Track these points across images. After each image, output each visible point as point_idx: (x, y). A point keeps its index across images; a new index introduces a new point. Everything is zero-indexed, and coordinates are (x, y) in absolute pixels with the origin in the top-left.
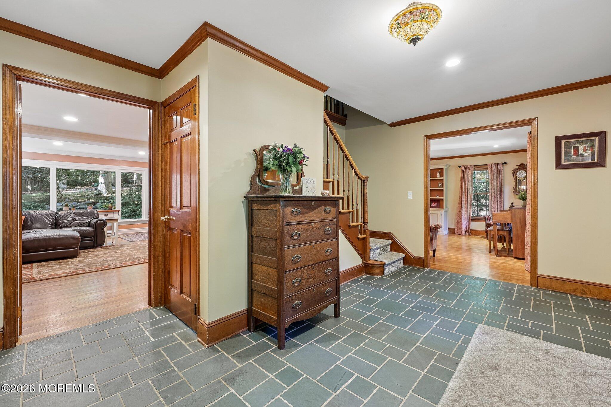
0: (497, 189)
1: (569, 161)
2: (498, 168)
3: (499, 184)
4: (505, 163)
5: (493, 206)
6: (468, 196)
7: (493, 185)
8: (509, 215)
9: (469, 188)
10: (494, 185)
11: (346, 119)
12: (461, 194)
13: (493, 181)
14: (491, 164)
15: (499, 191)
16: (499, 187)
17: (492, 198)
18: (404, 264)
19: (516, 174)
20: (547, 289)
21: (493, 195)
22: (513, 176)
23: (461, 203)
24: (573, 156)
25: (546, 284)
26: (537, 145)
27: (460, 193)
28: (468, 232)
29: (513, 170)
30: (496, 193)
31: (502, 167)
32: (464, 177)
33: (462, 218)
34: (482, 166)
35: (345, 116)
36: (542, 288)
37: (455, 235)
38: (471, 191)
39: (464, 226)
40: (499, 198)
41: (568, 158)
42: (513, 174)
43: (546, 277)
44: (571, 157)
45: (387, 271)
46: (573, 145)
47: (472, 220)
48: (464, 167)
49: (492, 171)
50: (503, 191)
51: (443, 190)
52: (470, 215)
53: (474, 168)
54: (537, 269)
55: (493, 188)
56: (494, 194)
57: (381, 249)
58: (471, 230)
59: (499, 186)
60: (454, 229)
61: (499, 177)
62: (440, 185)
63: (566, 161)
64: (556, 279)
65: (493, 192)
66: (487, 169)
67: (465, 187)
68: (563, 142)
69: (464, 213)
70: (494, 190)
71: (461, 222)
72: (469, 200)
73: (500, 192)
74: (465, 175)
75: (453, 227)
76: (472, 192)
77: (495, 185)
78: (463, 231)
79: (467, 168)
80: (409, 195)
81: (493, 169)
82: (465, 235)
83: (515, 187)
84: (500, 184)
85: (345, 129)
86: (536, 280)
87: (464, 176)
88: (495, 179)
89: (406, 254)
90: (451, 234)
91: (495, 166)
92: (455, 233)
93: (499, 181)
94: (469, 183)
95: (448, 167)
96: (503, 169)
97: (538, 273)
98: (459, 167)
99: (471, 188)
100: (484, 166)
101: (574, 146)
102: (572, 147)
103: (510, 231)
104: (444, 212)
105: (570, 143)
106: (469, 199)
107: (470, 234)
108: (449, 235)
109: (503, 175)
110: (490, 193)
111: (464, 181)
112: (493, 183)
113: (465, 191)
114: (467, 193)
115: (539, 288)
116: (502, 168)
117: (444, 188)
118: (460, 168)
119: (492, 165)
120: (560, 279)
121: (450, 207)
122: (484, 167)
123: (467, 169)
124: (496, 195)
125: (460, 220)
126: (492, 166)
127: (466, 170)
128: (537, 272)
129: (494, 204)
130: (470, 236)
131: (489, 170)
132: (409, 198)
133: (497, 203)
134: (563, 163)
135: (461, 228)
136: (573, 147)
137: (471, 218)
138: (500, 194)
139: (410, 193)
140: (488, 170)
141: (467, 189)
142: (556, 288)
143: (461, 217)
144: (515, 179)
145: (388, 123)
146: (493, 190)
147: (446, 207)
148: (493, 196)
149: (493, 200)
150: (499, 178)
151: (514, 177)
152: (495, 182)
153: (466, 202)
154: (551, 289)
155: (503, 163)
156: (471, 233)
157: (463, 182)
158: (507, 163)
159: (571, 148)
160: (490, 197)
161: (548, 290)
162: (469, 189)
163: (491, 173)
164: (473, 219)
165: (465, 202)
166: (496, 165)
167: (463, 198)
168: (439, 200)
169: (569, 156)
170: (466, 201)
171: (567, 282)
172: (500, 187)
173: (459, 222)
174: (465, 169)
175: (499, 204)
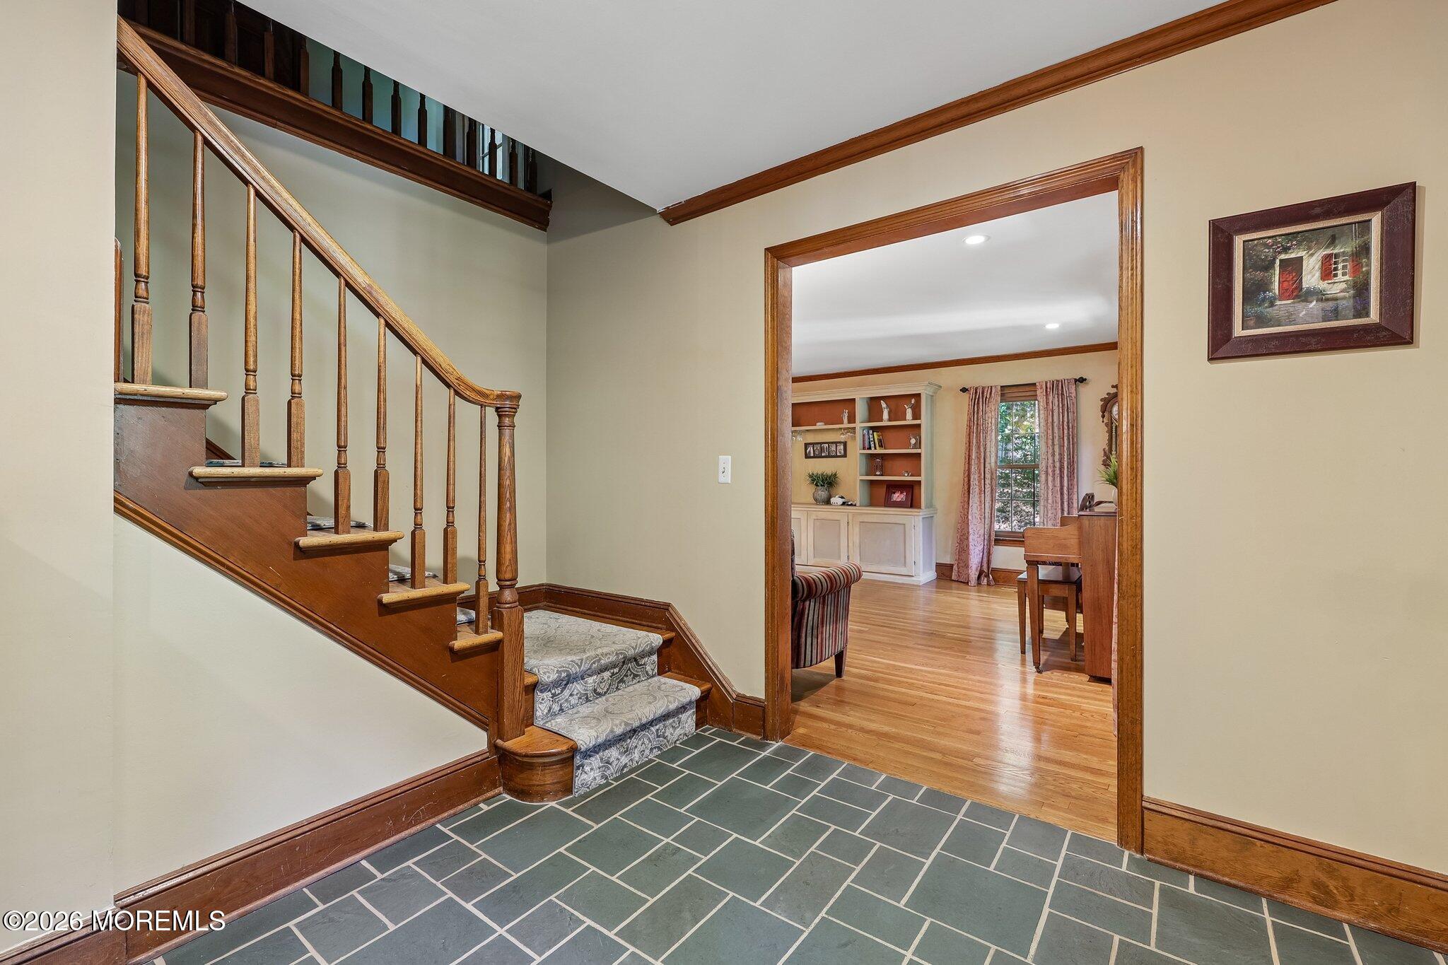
0: (1060, 454)
1: (1261, 321)
2: (1062, 394)
3: (1066, 438)
4: (1082, 380)
5: (1050, 501)
6: (987, 472)
7: (1050, 442)
8: (1075, 535)
9: (988, 450)
10: (1053, 443)
11: (550, 206)
12: (969, 468)
13: (1050, 432)
14: (1046, 383)
15: (1066, 459)
16: (1065, 449)
17: (1047, 480)
18: (698, 725)
19: (1111, 412)
20: (1178, 865)
21: (1050, 471)
22: (1103, 417)
23: (969, 494)
24: (1278, 303)
25: (1175, 845)
26: (1139, 260)
27: (967, 465)
28: (987, 576)
29: (1101, 400)
30: (1057, 465)
31: (1073, 390)
32: (975, 419)
33: (971, 537)
34: (1021, 389)
35: (548, 195)
36: (1158, 859)
37: (954, 585)
38: (993, 460)
39: (975, 559)
40: (1066, 478)
41: (1259, 309)
42: (1103, 412)
43: (1173, 812)
44: (1272, 305)
45: (589, 775)
46: (1280, 253)
47: (997, 542)
48: (976, 393)
49: (1047, 403)
50: (1075, 459)
51: (920, 454)
52: (990, 529)
53: (1002, 395)
54: (1141, 775)
55: (1050, 451)
56: (1054, 467)
57: (607, 674)
58: (994, 570)
59: (1066, 444)
60: (951, 566)
61: (1066, 419)
62: (913, 441)
63: (1252, 323)
64: (1213, 827)
65: (1050, 461)
66: (1035, 397)
67: (979, 448)
68: (1239, 241)
69: (975, 521)
70: (1053, 455)
71: (968, 546)
72: (987, 486)
73: (1069, 463)
74: (978, 413)
75: (947, 560)
76: (996, 463)
77: (1056, 442)
78: (973, 574)
79: (983, 393)
80: (721, 470)
81: (1051, 398)
82: (979, 584)
83: (1107, 448)
84: (1069, 439)
85: (549, 242)
86: (1139, 824)
87: (976, 416)
88: (1055, 424)
89: (707, 686)
90: (942, 583)
91: (1056, 387)
92: (953, 578)
93: (1066, 432)
94: (988, 438)
95: (935, 393)
96: (1076, 397)
97: (1148, 792)
98: (964, 390)
99: (993, 449)
100: (1027, 388)
101: (1283, 256)
102: (1273, 262)
103: (1079, 589)
104: (921, 518)
105: (1267, 246)
106: (988, 482)
107: (993, 583)
108: (937, 587)
109: (1076, 412)
110: (1042, 466)
111: (975, 429)
112: (1051, 437)
113: (979, 458)
114: (985, 464)
115: (1149, 860)
116: (1073, 395)
117: (922, 451)
118: (966, 395)
119: (1048, 387)
120: (1229, 827)
121: (940, 502)
122: (1026, 391)
123: (983, 396)
124: (1057, 472)
125: (965, 543)
126: (1046, 388)
127: (981, 400)
128: (1142, 788)
129: (1054, 497)
130: (993, 589)
131: (1041, 400)
132: (722, 479)
133: (1062, 494)
134: (1238, 331)
135: (967, 566)
136: (1278, 262)
137: (993, 537)
138: (1069, 468)
139: (725, 461)
140: (1039, 398)
141: (982, 454)
142: (1213, 862)
143: (968, 532)
144: (1107, 424)
145: (660, 209)
146: (1050, 456)
147: (930, 505)
148: (1051, 474)
149: (1050, 484)
150: (1065, 423)
151: (1106, 421)
152: (1056, 435)
153: (980, 490)
154: (1195, 866)
155: (1076, 380)
156: (993, 577)
157: (972, 434)
158: (1085, 379)
159: (1269, 266)
160: (1043, 477)
161: (1182, 870)
162: (988, 454)
163: (1046, 409)
164: (1001, 539)
165: (977, 490)
166: (1058, 386)
167: (972, 480)
168: (913, 486)
169: (1264, 300)
170: (980, 486)
171: (1259, 843)
172: (1069, 449)
173: (962, 548)
174: (978, 397)
175: (1066, 497)
